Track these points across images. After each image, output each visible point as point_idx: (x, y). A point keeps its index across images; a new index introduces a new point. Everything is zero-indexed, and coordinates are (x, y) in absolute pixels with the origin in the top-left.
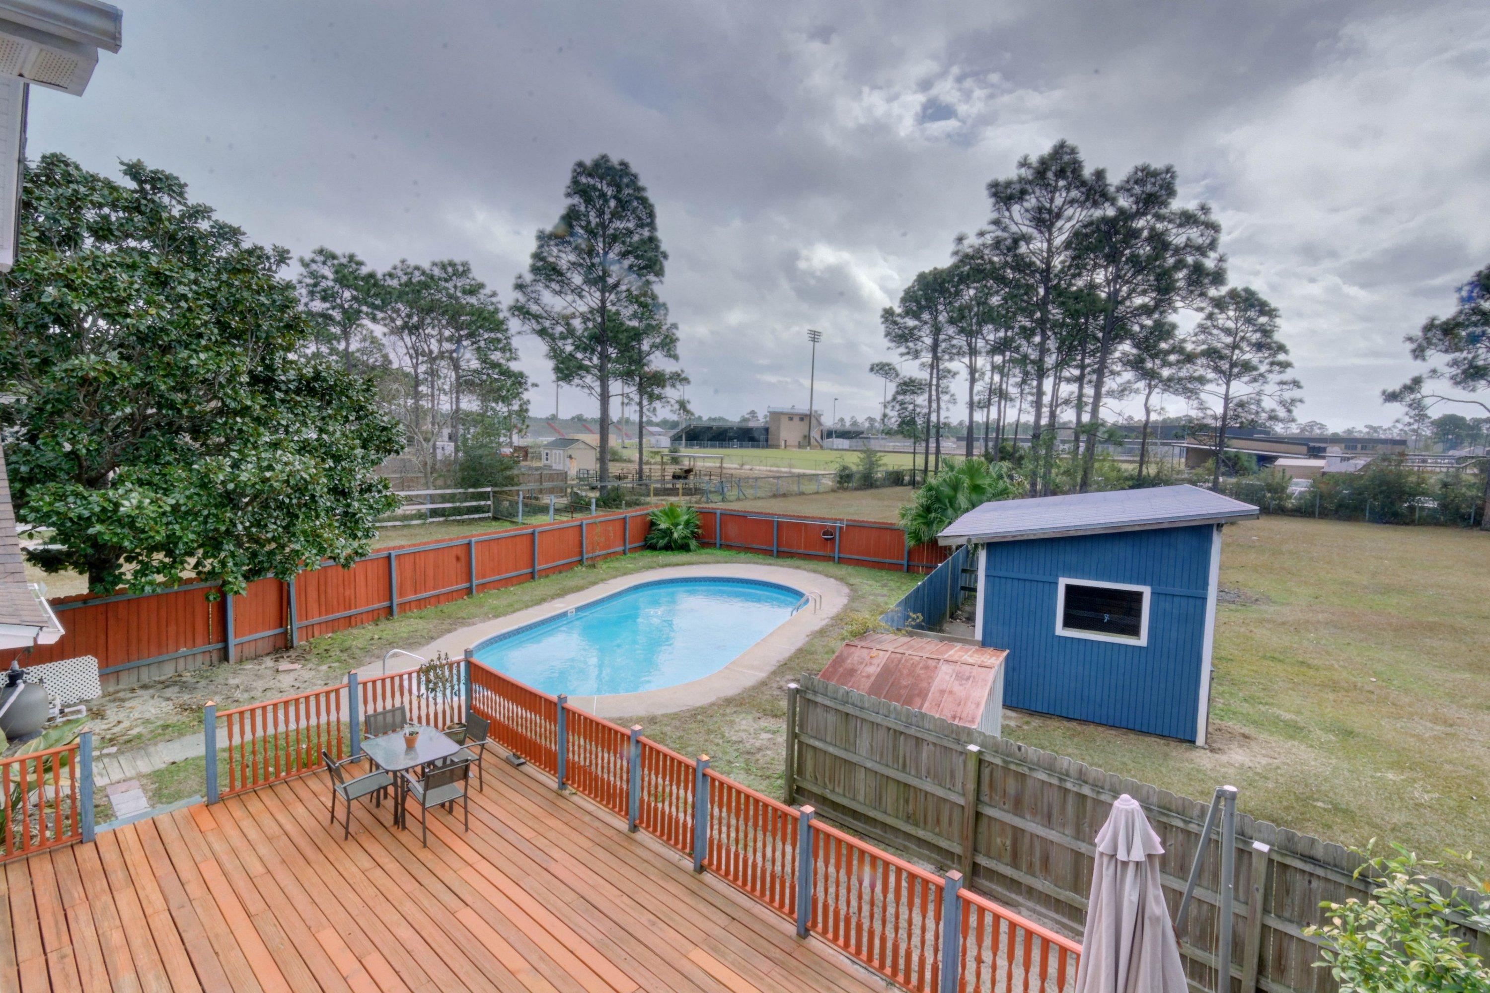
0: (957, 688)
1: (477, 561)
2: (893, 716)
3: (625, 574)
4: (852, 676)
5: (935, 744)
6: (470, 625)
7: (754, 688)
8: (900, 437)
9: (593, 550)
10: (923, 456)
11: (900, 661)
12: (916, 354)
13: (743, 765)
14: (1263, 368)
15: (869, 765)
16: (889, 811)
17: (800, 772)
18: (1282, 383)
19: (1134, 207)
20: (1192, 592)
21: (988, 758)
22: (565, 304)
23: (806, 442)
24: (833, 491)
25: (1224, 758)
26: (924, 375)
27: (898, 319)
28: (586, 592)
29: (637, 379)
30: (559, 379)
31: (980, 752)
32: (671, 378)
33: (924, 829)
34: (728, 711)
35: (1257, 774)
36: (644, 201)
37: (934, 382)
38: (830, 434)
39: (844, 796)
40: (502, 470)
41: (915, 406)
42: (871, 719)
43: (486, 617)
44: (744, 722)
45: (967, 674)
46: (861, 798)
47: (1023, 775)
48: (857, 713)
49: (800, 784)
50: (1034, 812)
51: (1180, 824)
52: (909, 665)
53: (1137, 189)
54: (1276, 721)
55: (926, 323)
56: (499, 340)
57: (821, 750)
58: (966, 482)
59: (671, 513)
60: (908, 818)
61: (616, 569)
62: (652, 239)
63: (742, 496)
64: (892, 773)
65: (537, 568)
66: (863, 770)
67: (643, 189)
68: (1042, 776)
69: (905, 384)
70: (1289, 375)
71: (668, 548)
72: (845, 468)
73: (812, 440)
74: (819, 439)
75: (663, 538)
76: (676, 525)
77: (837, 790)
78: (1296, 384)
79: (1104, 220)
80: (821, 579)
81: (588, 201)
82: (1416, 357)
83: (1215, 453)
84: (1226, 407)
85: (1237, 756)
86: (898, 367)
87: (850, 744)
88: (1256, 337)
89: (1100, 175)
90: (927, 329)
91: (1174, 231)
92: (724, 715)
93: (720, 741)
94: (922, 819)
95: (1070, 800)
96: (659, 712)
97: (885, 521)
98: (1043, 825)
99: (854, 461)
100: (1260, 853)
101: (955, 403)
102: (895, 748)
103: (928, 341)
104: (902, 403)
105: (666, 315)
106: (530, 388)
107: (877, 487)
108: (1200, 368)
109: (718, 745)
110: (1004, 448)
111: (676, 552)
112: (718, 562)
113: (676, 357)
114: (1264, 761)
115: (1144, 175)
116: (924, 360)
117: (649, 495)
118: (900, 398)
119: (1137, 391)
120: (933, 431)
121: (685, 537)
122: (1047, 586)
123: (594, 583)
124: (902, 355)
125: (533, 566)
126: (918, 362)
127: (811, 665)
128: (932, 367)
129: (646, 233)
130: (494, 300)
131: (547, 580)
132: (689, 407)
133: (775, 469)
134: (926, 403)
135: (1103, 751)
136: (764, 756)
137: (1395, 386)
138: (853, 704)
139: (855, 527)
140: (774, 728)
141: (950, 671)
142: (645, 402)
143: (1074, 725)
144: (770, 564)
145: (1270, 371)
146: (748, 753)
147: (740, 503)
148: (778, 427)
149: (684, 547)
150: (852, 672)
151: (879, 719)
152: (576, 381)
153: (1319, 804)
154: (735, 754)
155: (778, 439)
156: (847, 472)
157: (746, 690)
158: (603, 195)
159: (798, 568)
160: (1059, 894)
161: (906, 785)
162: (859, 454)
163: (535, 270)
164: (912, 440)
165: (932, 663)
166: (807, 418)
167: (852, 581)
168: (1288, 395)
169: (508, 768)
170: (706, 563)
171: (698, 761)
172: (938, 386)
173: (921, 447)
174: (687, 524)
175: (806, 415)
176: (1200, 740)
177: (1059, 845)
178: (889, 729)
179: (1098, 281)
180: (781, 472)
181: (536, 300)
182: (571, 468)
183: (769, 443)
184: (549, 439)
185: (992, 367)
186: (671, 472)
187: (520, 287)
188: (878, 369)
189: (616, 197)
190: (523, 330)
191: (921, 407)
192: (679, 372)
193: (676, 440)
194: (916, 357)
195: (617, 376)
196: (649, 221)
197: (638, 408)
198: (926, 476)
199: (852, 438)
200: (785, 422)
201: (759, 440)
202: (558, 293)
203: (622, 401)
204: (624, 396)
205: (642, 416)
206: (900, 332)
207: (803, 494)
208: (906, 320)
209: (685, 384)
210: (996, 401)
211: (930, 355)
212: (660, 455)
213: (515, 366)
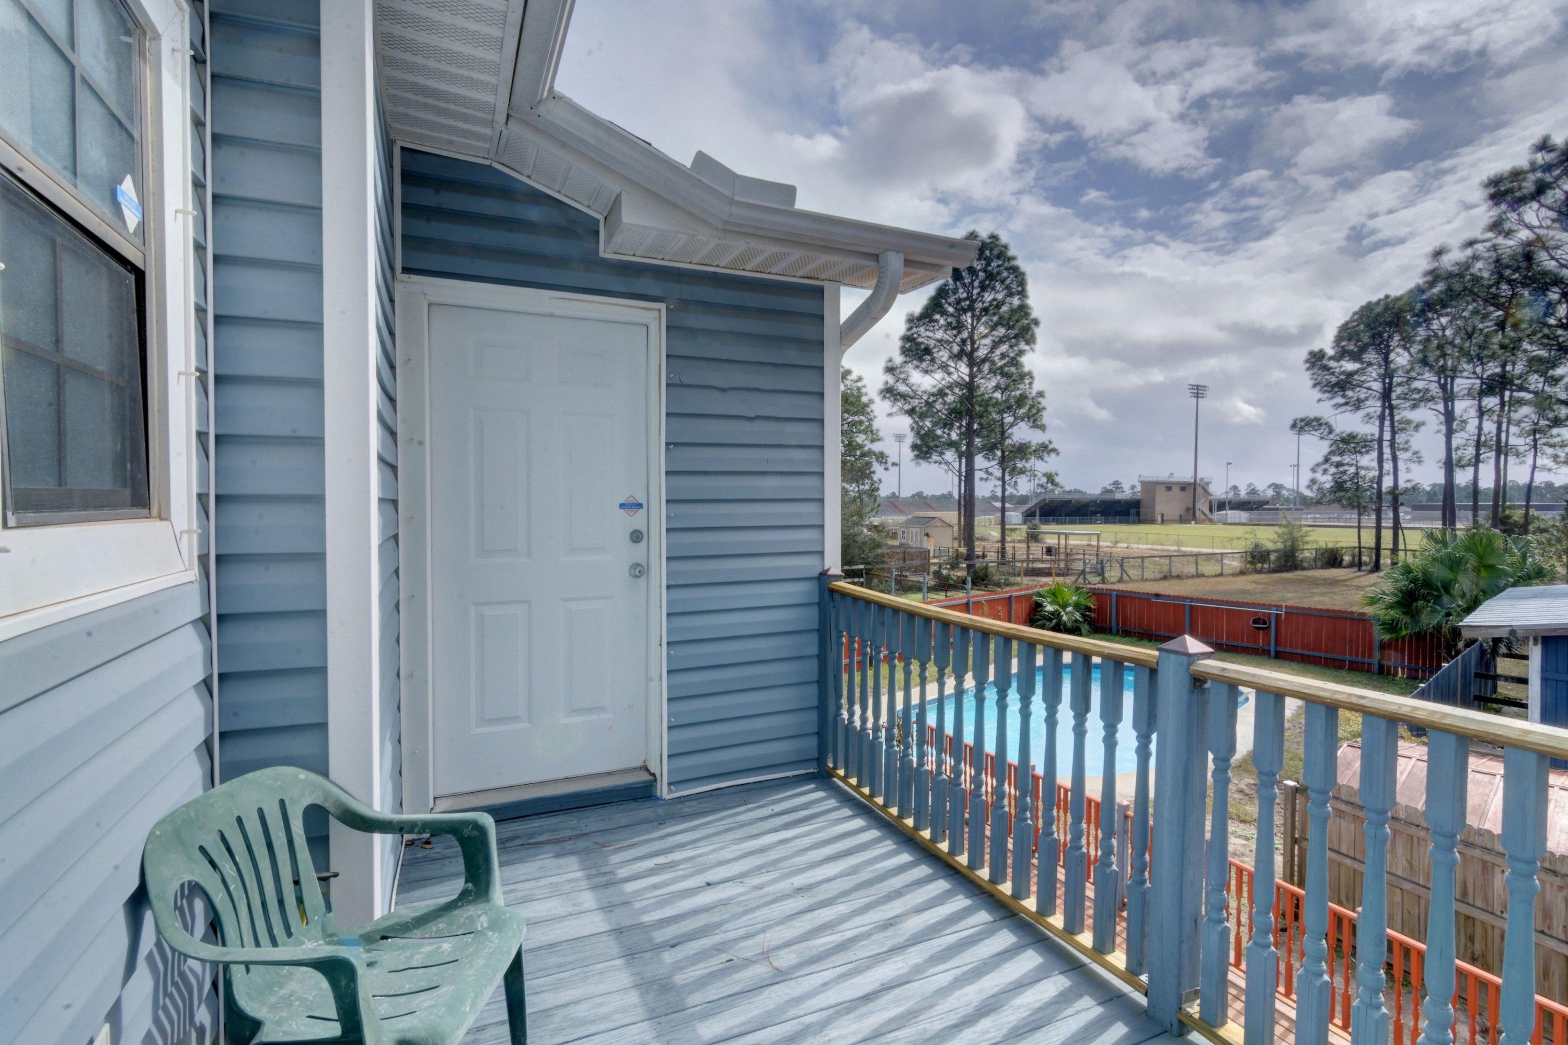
8: (1336, 509)
10: (1374, 531)
12: (1358, 405)
22: (934, 382)
23: (1189, 515)
24: (1242, 573)
26: (1371, 429)
27: (1332, 364)
29: (999, 453)
30: (917, 457)
32: (1037, 450)
36: (1015, 270)
37: (1387, 436)
38: (1221, 506)
40: (872, 549)
41: (1357, 468)
55: (1370, 364)
56: (861, 422)
58: (1471, 561)
59: (1059, 593)
62: (1022, 307)
63: (1125, 577)
67: (1014, 259)
69: (1343, 440)
72: (1259, 546)
73: (1198, 513)
74: (1207, 511)
75: (1052, 620)
76: (1065, 607)
86: (1332, 421)
90: (1374, 372)
101: (1420, 461)
103: (1377, 386)
104: (1339, 465)
105: (1031, 384)
106: (890, 467)
107: (1305, 569)
113: (1042, 428)
116: (1370, 410)
117: (1019, 575)
118: (1336, 459)
120: (1387, 499)
121: (1077, 620)
124: (1338, 406)
126: (1361, 413)
128: (1382, 418)
129: (1016, 301)
130: (859, 384)
132: (1057, 479)
133: (1159, 547)
134: (1375, 464)
139: (1295, 613)
142: (1007, 478)
147: (1124, 584)
148: (1154, 500)
152: (935, 457)
155: (1153, 513)
156: (1261, 551)
163: (904, 351)
164: (1356, 511)
166: (1192, 488)
172: (1392, 442)
173: (1369, 520)
174: (1075, 606)
175: (1189, 484)
180: (1168, 551)
181: (905, 381)
182: (930, 545)
183: (1141, 517)
184: (901, 518)
185: (1481, 413)
186: (1037, 550)
187: (890, 370)
188: (1303, 425)
189: (985, 271)
190: (890, 411)
191: (1367, 469)
192: (1047, 443)
193: (1028, 516)
194: (1358, 408)
195: (980, 450)
196: (1020, 289)
197: (1000, 483)
198: (1378, 555)
199: (1252, 509)
200: (1161, 493)
201: (1128, 514)
202: (926, 372)
203: (985, 476)
204: (987, 472)
205: (1004, 490)
206: (1334, 380)
207: (1203, 576)
208: (1343, 363)
209: (1053, 455)
210: (1489, 456)
211: (1379, 404)
212: (1018, 532)
213: (876, 447)
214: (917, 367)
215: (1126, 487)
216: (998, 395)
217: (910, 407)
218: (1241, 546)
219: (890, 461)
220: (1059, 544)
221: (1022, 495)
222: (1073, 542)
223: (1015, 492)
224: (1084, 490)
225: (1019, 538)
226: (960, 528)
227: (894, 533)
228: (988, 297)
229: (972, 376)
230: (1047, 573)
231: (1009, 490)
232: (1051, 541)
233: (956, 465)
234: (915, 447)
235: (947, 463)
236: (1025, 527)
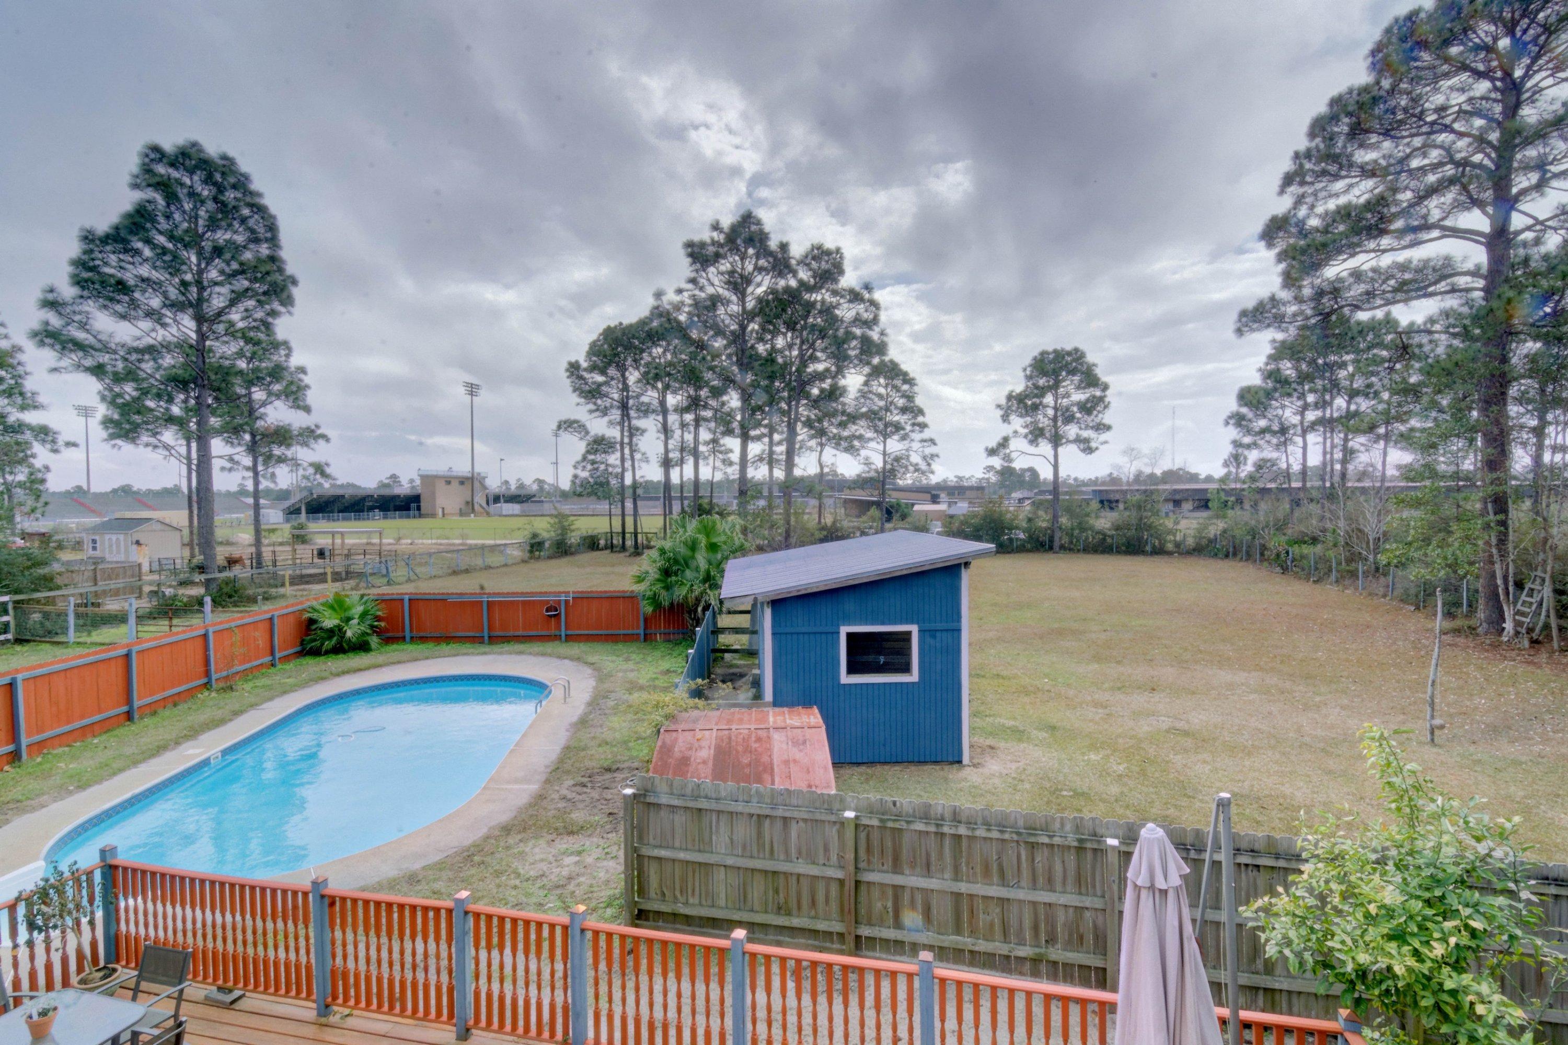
0: (798, 756)
1: (27, 707)
2: (755, 800)
3: (285, 692)
4: (687, 765)
5: (805, 820)
6: (33, 809)
7: (531, 805)
8: (593, 498)
9: (230, 665)
10: (620, 518)
11: (730, 738)
12: (605, 412)
13: (559, 904)
14: (908, 428)
15: (730, 861)
16: (756, 907)
17: (642, 892)
18: (923, 441)
19: (812, 280)
20: (950, 626)
21: (865, 821)
22: (138, 333)
23: (469, 508)
24: (524, 561)
25: (985, 771)
26: (614, 433)
27: (585, 374)
28: (231, 726)
29: (247, 437)
30: (112, 437)
31: (857, 817)
32: (300, 435)
33: (798, 916)
34: (511, 841)
35: (1014, 778)
36: (260, 209)
37: (626, 440)
38: (497, 499)
39: (701, 904)
40: (29, 568)
41: (607, 465)
42: (730, 809)
43: (62, 792)
44: (537, 850)
45: (801, 739)
46: (722, 903)
47: (900, 830)
48: (713, 805)
49: (643, 907)
50: (913, 865)
51: (1046, 840)
52: (740, 740)
53: (814, 265)
54: (1004, 728)
55: (612, 379)
57: (667, 859)
58: (703, 541)
59: (338, 605)
60: (780, 909)
61: (269, 688)
62: (273, 259)
63: (413, 577)
64: (758, 864)
65: (137, 703)
66: (723, 869)
67: (259, 195)
68: (919, 826)
69: (595, 442)
70: (927, 434)
71: (338, 650)
72: (535, 536)
73: (476, 507)
74: (484, 505)
75: (330, 638)
76: (348, 619)
77: (691, 901)
78: (932, 442)
79: (787, 289)
80: (555, 662)
81: (171, 197)
82: (1004, 421)
83: (878, 504)
84: (885, 462)
85: (993, 766)
86: (588, 425)
87: (704, 844)
88: (901, 402)
89: (784, 247)
90: (614, 385)
91: (846, 305)
92: (508, 848)
93: (517, 882)
94: (795, 906)
95: (947, 842)
96: (417, 866)
97: (594, 589)
98: (923, 876)
99: (544, 527)
100: (1113, 847)
101: (648, 460)
102: (760, 835)
103: (618, 397)
104: (593, 462)
105: (288, 356)
106: (62, 449)
107: (572, 554)
108: (860, 428)
109: (515, 887)
110: (700, 505)
111: (351, 655)
112: (416, 660)
113: (307, 409)
114: (1014, 766)
115: (819, 253)
116: (612, 417)
117: (283, 585)
118: (591, 457)
119: (811, 449)
120: (629, 493)
121: (364, 634)
122: (830, 637)
123: (237, 713)
124: (591, 412)
125: (129, 700)
126: (606, 419)
127: (588, 763)
128: (621, 423)
129: (264, 250)
131: (155, 719)
132: (328, 470)
133: (445, 541)
134: (618, 462)
135: (898, 788)
136: (578, 885)
137: (993, 444)
138: (706, 797)
139: (582, 599)
140: (577, 847)
141: (784, 738)
142: (261, 467)
143: (863, 769)
144: (485, 653)
145: (913, 431)
146: (558, 887)
147: (413, 585)
148: (433, 493)
149: (362, 647)
150: (685, 761)
151: (740, 807)
152: (145, 438)
153: (1065, 793)
154: (542, 893)
155: (434, 506)
156: (537, 540)
157: (520, 811)
158: (192, 194)
159: (521, 653)
160: (943, 941)
161: (775, 873)
162: (548, 519)
163: (79, 282)
164: (607, 502)
165: (762, 734)
166: (470, 481)
167: (591, 659)
168: (929, 450)
169: (213, 1013)
170: (399, 662)
171: (573, 915)
172: (630, 445)
173: (617, 510)
174: (363, 615)
175: (467, 478)
176: (966, 759)
177: (938, 891)
178: (751, 815)
179: (779, 346)
180: (454, 545)
181: (83, 326)
182: (143, 558)
183: (423, 511)
184: (91, 520)
185: (683, 425)
186: (305, 553)
187: (52, 304)
188: (568, 425)
189: (215, 200)
190: (54, 364)
191: (614, 466)
192: (313, 427)
193: (291, 513)
194: (606, 414)
195: (218, 432)
196: (269, 235)
197: (250, 474)
198: (624, 538)
199: (523, 502)
200: (441, 486)
201: (408, 509)
202: (123, 317)
203: (228, 465)
204: (231, 460)
205: (257, 483)
206: (587, 388)
207: (490, 567)
208: (593, 375)
209: (321, 442)
210: (690, 461)
211: (619, 412)
212: (279, 533)
213: (32, 418)
214: (105, 307)
215: (404, 481)
216: (242, 364)
217: (95, 364)
218: (521, 537)
219: (61, 440)
220: (333, 544)
221: (281, 490)
222: (349, 541)
223: (272, 486)
224: (358, 483)
225: (280, 540)
226: (191, 533)
227: (78, 543)
228: (222, 236)
229: (202, 337)
230: (321, 578)
231: (264, 484)
232: (323, 541)
233: (183, 450)
234: (107, 422)
235: (167, 447)
236: (287, 526)
